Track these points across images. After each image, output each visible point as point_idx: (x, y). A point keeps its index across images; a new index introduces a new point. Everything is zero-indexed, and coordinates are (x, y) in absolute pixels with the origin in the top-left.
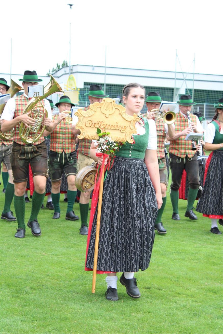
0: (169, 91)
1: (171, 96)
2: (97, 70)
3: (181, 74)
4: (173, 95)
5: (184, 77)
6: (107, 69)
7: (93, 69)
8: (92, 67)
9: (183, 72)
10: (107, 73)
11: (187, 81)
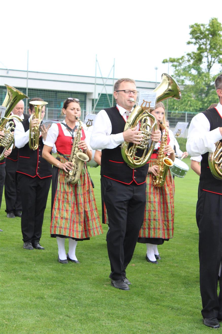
0: (82, 96)
1: (84, 101)
2: (11, 74)
3: (101, 79)
4: (85, 100)
5: (103, 82)
6: (29, 73)
7: (8, 73)
8: (6, 71)
9: (103, 77)
10: (29, 77)
11: (106, 87)
